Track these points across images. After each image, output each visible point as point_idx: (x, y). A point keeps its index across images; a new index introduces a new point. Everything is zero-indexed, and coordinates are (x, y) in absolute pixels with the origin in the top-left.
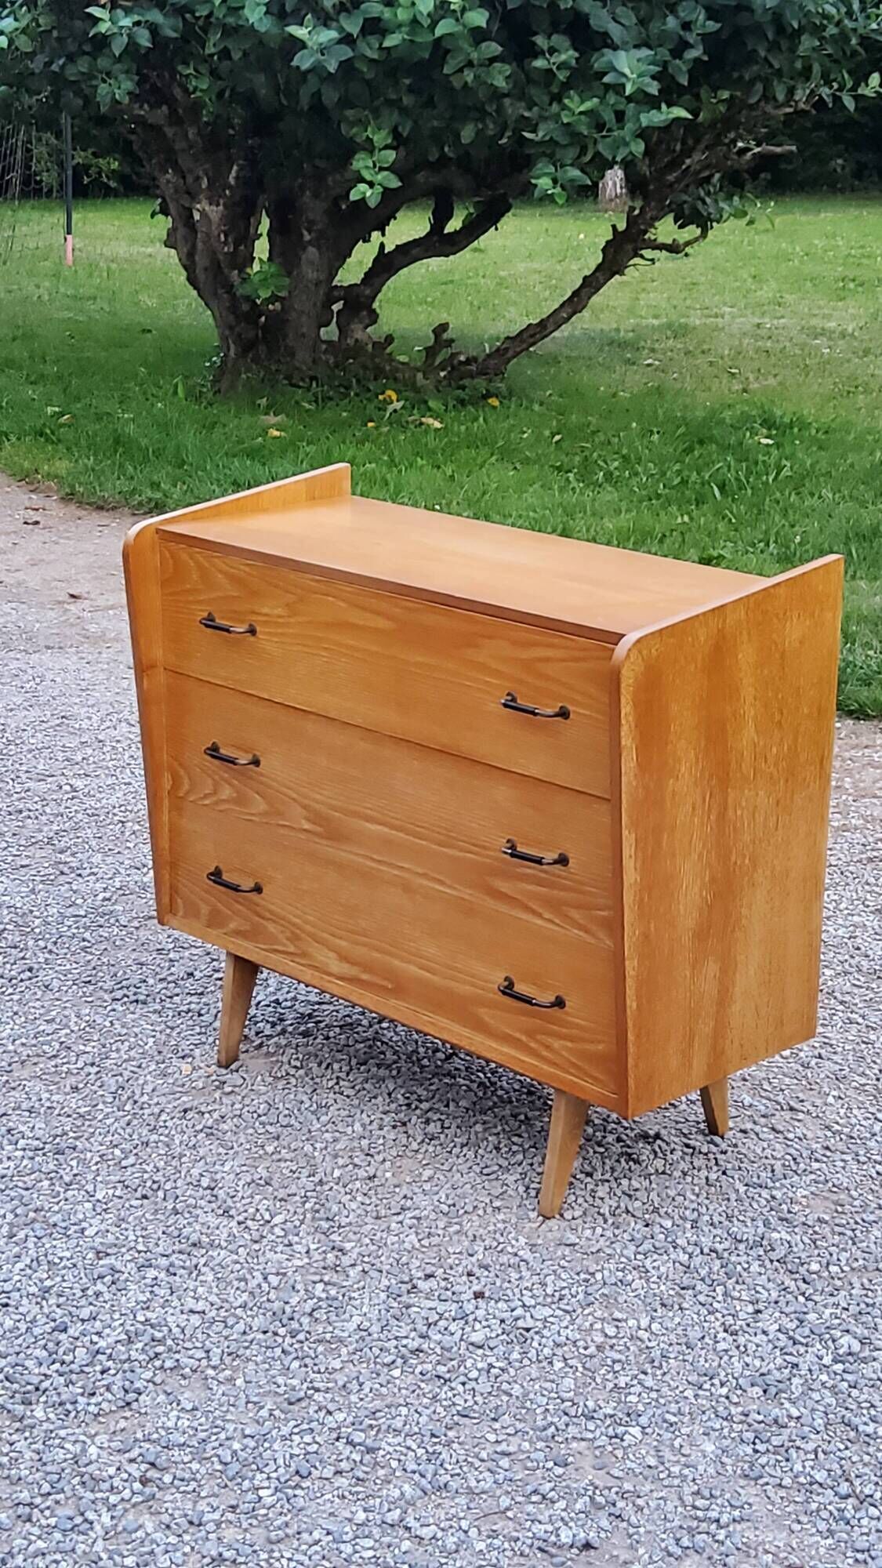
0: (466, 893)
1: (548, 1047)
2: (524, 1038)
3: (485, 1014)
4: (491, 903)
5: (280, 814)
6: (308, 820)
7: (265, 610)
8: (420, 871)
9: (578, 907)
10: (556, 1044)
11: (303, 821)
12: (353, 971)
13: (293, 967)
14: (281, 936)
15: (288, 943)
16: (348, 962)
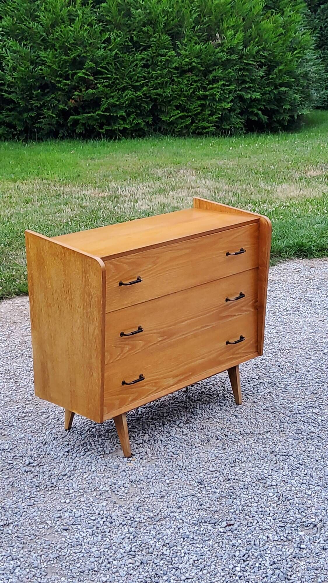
0: (214, 324)
1: (238, 353)
3: (221, 358)
4: (221, 322)
5: (150, 342)
6: (160, 337)
7: (145, 268)
8: (200, 327)
9: (245, 305)
11: (158, 339)
12: (178, 378)
13: (157, 395)
16: (176, 377)
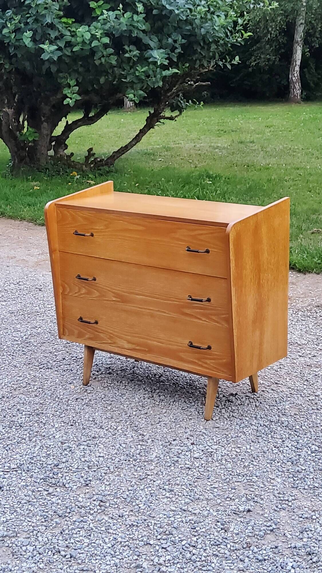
0: (174, 315)
1: (206, 363)
2: (197, 361)
3: (182, 355)
4: (183, 317)
5: (104, 296)
6: (115, 297)
7: (97, 228)
8: (157, 310)
9: (215, 315)
10: (208, 362)
11: (113, 298)
12: (133, 346)
14: (105, 338)
15: (108, 340)
16: (131, 344)
